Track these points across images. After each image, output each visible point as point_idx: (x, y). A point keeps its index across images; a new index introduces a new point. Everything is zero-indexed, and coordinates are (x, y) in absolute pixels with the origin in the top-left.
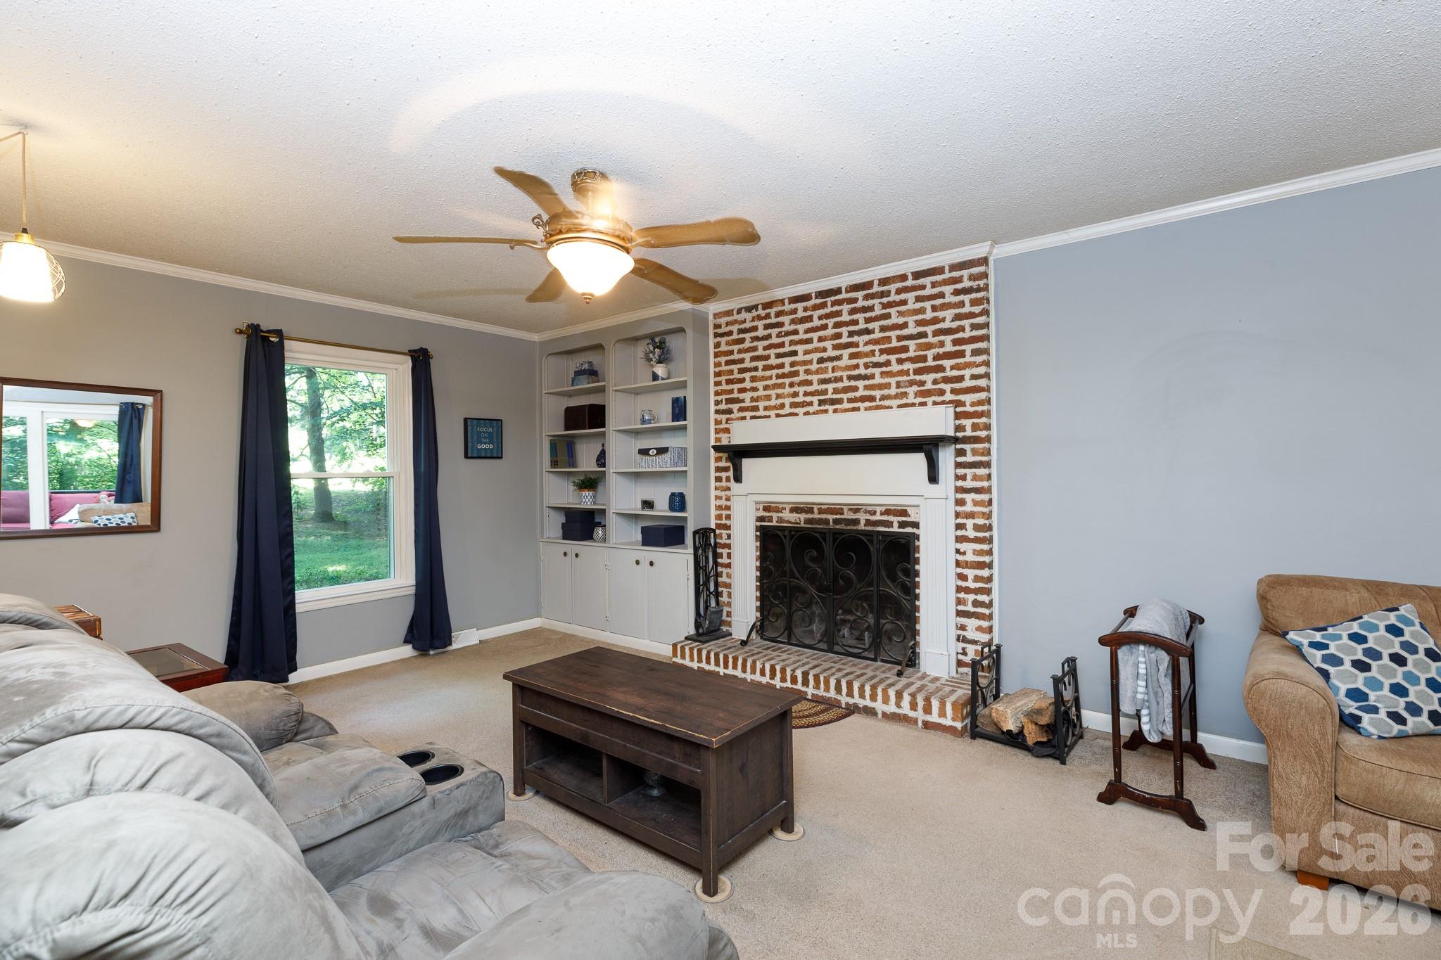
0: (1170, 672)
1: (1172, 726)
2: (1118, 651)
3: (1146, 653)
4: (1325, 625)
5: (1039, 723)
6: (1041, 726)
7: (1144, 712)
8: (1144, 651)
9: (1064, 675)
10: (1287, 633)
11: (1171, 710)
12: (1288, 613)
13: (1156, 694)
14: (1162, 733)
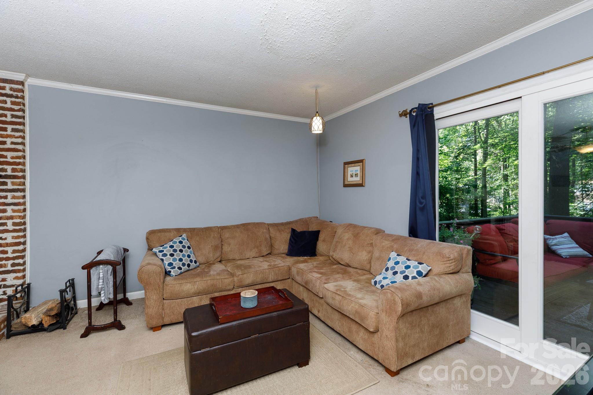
0: (113, 273)
1: (113, 294)
2: (91, 270)
3: (103, 268)
4: (163, 244)
5: (51, 315)
6: (52, 316)
7: (102, 292)
8: (102, 267)
9: (67, 288)
10: (152, 249)
11: (113, 288)
12: (154, 242)
13: (107, 283)
14: (109, 298)
